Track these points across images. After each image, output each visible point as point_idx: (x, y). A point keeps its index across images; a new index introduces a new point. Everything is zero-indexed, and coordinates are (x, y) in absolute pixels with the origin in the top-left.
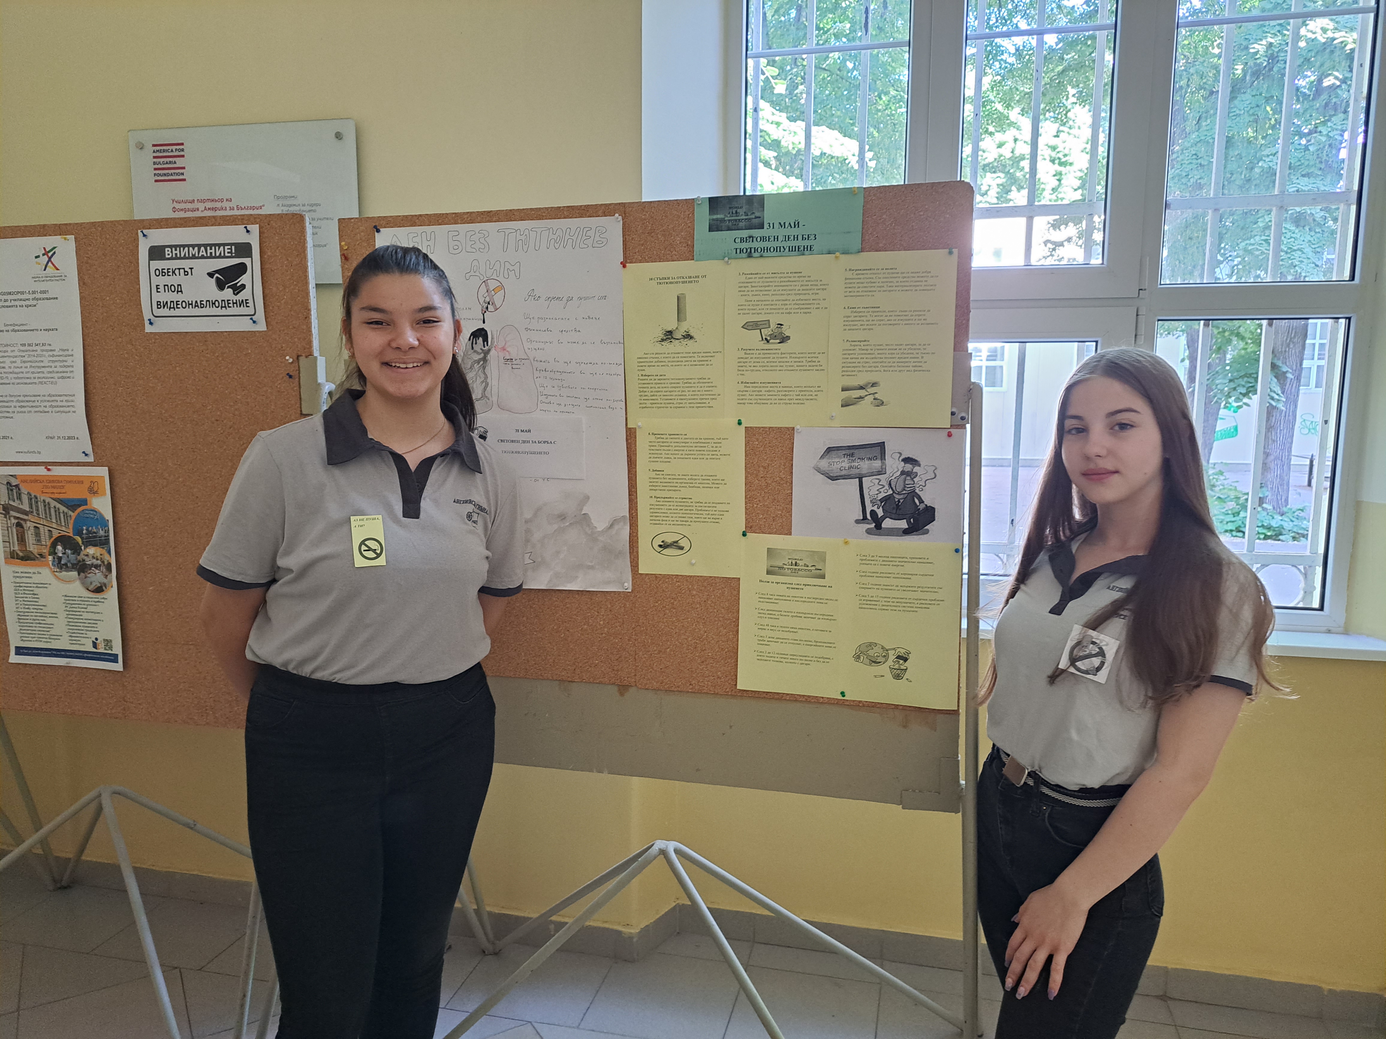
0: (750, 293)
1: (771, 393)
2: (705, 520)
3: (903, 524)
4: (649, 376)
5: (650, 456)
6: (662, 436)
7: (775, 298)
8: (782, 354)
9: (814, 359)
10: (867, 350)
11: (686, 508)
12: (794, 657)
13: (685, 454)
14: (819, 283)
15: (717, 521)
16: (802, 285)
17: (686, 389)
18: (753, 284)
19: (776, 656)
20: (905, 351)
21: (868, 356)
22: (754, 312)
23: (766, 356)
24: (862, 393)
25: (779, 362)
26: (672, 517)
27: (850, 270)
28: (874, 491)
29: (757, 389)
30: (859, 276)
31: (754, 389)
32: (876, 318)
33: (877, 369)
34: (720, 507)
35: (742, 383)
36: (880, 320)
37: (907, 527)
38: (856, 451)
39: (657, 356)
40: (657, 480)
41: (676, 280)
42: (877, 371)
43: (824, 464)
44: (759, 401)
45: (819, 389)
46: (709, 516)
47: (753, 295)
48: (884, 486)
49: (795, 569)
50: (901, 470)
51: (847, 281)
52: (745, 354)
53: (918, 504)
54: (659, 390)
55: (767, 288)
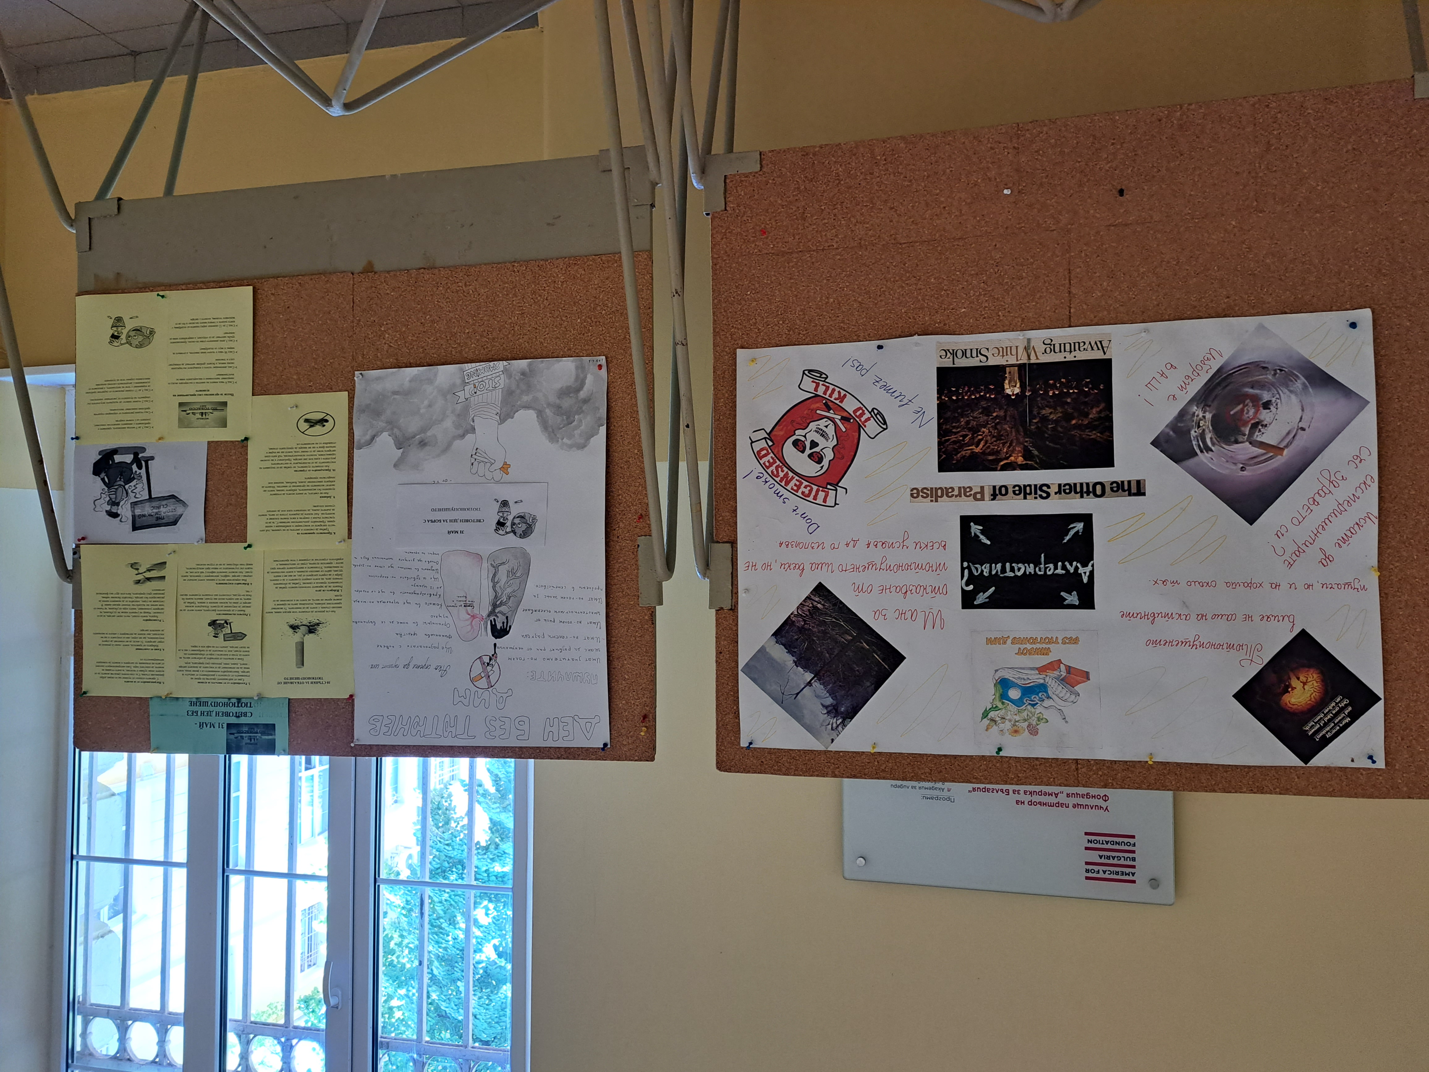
0: (239, 666)
1: (224, 574)
2: (283, 450)
3: (118, 458)
4: (331, 590)
5: (333, 512)
6: (322, 531)
7: (219, 661)
8: (215, 610)
9: (189, 605)
10: (145, 613)
11: (300, 461)
12: (203, 325)
13: (299, 514)
14: (185, 673)
15: (271, 451)
16: (198, 671)
17: (297, 577)
18: (237, 674)
19: (219, 324)
20: (115, 610)
21: (143, 607)
22: (236, 649)
23: (228, 609)
24: (148, 575)
25: (217, 603)
26: (314, 451)
27: (160, 683)
28: (139, 486)
29: (236, 578)
30: (152, 677)
31: (239, 578)
32: (138, 640)
33: (136, 596)
34: (268, 464)
35: (248, 584)
36: (135, 638)
37: (115, 456)
38: (154, 522)
39: (323, 610)
40: (328, 487)
41: (304, 681)
42: (137, 594)
43: (180, 510)
44: (234, 567)
45: (185, 578)
46: (279, 454)
47: (237, 664)
48: (132, 492)
49: (203, 409)
50: (120, 507)
51: (162, 673)
52: (244, 611)
53: (105, 477)
54: (323, 577)
55: (226, 670)
